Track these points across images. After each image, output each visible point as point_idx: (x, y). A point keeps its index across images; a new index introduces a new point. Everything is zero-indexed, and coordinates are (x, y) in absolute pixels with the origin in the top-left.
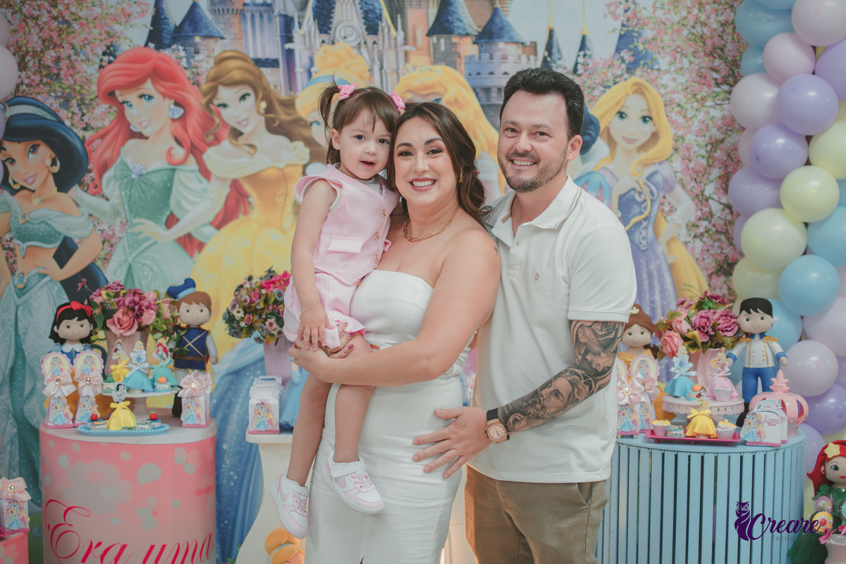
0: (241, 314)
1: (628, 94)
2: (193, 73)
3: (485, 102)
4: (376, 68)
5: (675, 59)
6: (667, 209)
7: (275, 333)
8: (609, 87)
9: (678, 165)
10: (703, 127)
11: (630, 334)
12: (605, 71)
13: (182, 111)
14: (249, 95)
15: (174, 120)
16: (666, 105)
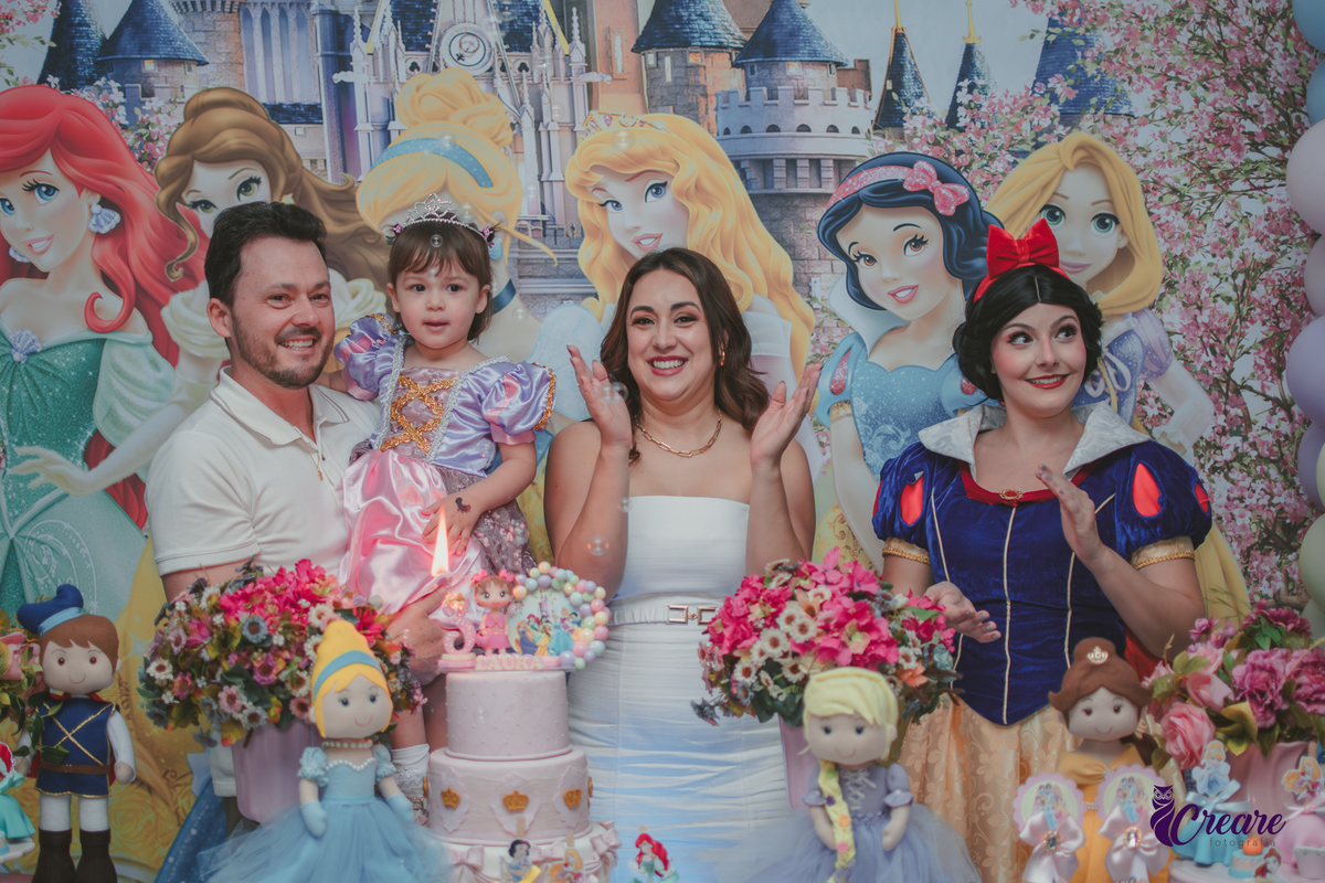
0: (167, 675)
1: (1066, 169)
2: (141, 136)
3: (758, 188)
4: (527, 122)
5: (1164, 93)
6: (1152, 411)
7: (242, 717)
8: (1025, 154)
9: (1174, 317)
10: (1227, 235)
11: (1088, 712)
12: (1015, 120)
13: (117, 218)
14: (258, 181)
15: (99, 237)
16: (1146, 191)
